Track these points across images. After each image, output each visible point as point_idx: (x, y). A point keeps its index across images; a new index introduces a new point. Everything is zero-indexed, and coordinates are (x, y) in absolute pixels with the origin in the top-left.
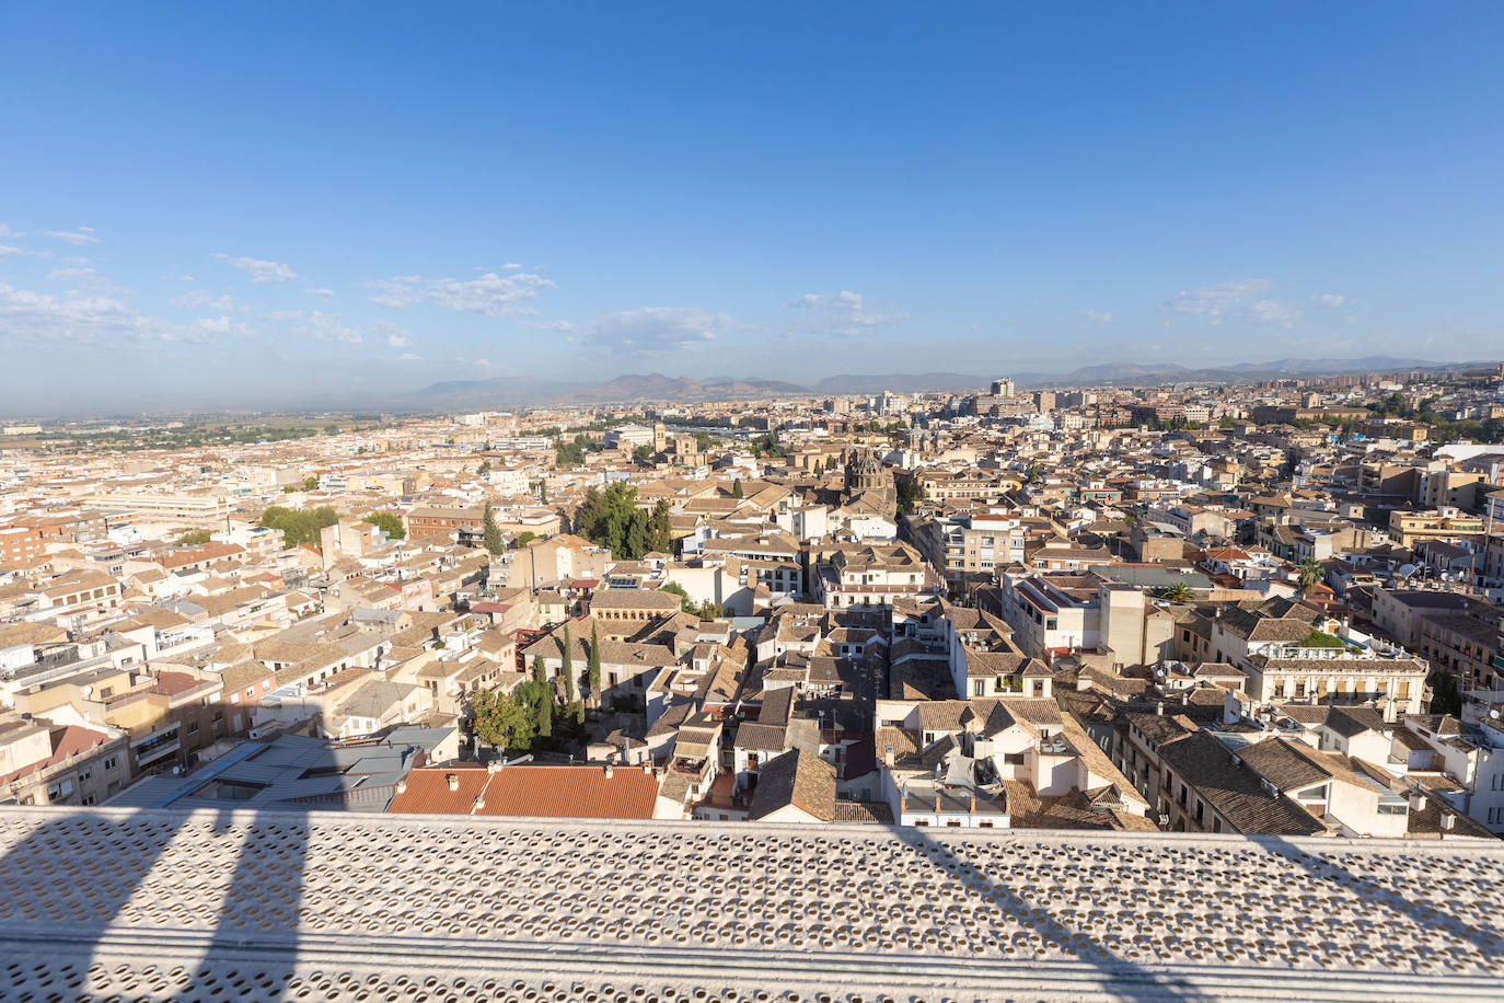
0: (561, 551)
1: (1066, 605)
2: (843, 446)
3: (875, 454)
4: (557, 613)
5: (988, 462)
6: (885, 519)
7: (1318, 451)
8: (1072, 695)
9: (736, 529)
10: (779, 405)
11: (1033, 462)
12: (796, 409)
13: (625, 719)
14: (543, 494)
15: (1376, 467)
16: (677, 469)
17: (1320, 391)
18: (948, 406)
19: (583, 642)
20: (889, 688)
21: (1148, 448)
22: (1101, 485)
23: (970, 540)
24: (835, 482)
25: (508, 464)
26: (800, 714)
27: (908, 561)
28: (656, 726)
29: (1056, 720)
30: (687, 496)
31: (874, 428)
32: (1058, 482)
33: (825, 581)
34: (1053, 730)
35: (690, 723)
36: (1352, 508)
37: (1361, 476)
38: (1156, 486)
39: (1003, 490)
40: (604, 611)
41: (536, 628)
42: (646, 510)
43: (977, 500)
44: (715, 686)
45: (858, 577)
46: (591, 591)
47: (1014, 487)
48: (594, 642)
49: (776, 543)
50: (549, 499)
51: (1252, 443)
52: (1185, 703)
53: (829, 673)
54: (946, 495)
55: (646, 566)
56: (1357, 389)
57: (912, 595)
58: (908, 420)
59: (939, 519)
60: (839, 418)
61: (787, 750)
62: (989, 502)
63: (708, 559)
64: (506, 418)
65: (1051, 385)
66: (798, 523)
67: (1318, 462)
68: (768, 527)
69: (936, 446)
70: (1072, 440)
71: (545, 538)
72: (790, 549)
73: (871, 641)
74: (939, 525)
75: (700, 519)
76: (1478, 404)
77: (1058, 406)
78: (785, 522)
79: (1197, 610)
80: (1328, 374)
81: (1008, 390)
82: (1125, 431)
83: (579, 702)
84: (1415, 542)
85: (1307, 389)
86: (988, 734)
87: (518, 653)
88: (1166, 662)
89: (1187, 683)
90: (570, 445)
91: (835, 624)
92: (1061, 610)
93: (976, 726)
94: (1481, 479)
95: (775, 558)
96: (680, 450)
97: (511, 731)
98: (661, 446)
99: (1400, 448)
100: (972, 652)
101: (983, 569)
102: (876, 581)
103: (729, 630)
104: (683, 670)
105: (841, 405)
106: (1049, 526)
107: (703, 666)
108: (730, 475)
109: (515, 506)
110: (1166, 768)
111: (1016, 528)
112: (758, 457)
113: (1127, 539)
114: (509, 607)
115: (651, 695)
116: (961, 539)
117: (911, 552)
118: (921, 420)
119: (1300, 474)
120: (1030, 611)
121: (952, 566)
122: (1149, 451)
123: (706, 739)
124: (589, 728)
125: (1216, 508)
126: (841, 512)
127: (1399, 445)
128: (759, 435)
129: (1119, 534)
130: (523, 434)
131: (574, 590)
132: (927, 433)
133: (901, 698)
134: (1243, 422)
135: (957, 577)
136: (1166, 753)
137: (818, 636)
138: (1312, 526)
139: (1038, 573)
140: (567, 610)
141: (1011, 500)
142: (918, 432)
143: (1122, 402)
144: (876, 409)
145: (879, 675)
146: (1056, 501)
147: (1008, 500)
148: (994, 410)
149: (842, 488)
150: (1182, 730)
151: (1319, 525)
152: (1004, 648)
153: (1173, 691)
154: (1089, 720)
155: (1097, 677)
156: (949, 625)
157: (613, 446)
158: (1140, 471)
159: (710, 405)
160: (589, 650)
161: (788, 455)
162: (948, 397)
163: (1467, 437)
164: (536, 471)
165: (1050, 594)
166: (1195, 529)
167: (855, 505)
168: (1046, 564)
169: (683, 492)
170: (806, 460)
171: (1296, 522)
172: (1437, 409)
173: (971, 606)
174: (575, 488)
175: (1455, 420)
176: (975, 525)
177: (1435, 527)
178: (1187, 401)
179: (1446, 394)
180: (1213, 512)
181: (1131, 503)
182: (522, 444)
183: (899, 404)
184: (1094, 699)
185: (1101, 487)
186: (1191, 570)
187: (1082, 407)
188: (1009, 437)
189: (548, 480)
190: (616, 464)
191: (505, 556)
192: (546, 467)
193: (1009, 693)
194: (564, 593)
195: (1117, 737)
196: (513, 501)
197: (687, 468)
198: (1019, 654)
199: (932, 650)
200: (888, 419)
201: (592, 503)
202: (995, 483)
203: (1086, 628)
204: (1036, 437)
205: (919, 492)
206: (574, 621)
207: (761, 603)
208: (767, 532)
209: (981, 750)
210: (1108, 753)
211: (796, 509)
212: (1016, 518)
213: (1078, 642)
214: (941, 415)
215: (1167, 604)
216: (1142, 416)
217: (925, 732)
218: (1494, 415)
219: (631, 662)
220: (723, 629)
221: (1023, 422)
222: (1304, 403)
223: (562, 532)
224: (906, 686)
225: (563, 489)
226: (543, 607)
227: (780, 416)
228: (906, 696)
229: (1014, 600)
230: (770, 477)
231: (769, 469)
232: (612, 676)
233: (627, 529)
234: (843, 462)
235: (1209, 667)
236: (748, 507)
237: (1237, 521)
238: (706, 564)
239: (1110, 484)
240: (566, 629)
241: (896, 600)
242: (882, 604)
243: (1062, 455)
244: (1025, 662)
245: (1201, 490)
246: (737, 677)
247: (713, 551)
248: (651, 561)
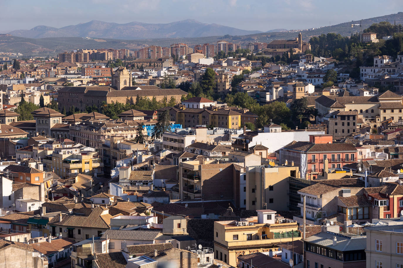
7: (135, 147)
15: (195, 164)
17: (131, 67)
36: (176, 222)
37: (181, 178)
51: (60, 140)
56: (169, 63)
67: (135, 162)
76: (284, 81)
80: (138, 43)
84: (240, 258)
85: (116, 63)
94: (293, 173)
99: (217, 140)
119: (116, 180)
125: (21, 238)
127: (216, 136)
134: (43, 111)
138: (134, 251)
151: (142, 250)
163: (277, 123)
171: (117, 249)
172: (249, 88)
175: (265, 102)
177: (257, 237)
179: (255, 70)
180: (18, 245)
218: (299, 95)
222: (114, 83)
237: (49, 255)
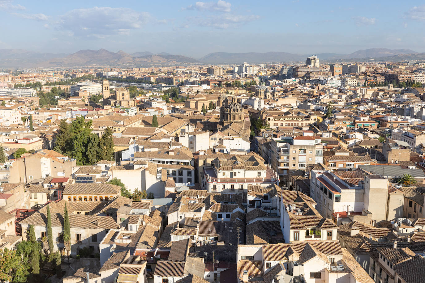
0: (44, 160)
1: (346, 188)
2: (219, 95)
3: (238, 100)
4: (42, 199)
5: (303, 106)
6: (244, 139)
8: (348, 239)
9: (154, 145)
10: (180, 70)
11: (329, 105)
12: (190, 72)
13: (87, 261)
14: (31, 124)
16: (117, 109)
18: (281, 72)
19: (59, 216)
20: (245, 238)
21: (393, 98)
22: (367, 119)
23: (293, 151)
24: (214, 117)
25: (7, 106)
26: (193, 254)
27: (257, 164)
28: (106, 264)
29: (339, 253)
30: (124, 126)
31: (238, 85)
32: (343, 117)
33: (208, 177)
34: (337, 258)
35: (128, 262)
38: (397, 120)
39: (312, 122)
40: (72, 197)
41: (28, 208)
42: (98, 134)
43: (297, 128)
44: (142, 240)
45: (228, 173)
46: (63, 184)
47: (318, 120)
48: (66, 216)
49: (178, 154)
50: (35, 128)
52: (409, 241)
53: (210, 230)
54: (279, 125)
55: (98, 168)
57: (259, 184)
58: (257, 80)
59: (275, 139)
60: (217, 78)
61: (185, 276)
62: (304, 129)
63: (137, 164)
64: (4, 76)
65: (340, 60)
66: (192, 142)
68: (174, 144)
69: (274, 96)
70: (351, 93)
71: (33, 152)
72: (187, 158)
73: (235, 211)
74: (275, 143)
75: (132, 140)
77: (344, 73)
78: (184, 141)
79: (417, 189)
81: (316, 63)
82: (381, 88)
83: (57, 253)
86: (301, 262)
87: (17, 224)
88: (399, 219)
89: (410, 230)
90: (48, 94)
91: (214, 201)
92: (343, 191)
93: (295, 257)
95: (178, 163)
96: (119, 97)
97: (14, 272)
98: (107, 95)
100: (293, 216)
101: (300, 168)
102: (238, 176)
103: (150, 206)
104: (122, 231)
105: (218, 71)
106: (337, 143)
107: (135, 228)
108: (151, 113)
109: (13, 132)
110: (397, 277)
111: (319, 144)
112: (167, 102)
113: (380, 150)
114: (10, 195)
115: (103, 246)
116: (287, 151)
117: (259, 158)
118: (265, 80)
120: (326, 191)
121: (282, 166)
122: (393, 100)
123: (137, 271)
124: (64, 268)
126: (218, 135)
128: (168, 88)
129: (376, 147)
130: (16, 86)
131: (52, 184)
132: (269, 88)
133: (252, 243)
135: (285, 173)
136: (398, 269)
137: (204, 208)
139: (331, 170)
140: (48, 197)
141: (316, 127)
142: (263, 88)
143: (380, 71)
144: (239, 73)
145: (239, 230)
146: (342, 128)
147: (315, 128)
148: (308, 75)
149: (218, 121)
150: (406, 256)
152: (311, 213)
153: (403, 235)
154: (357, 252)
155: (362, 228)
156: (280, 201)
157: (76, 95)
158: (389, 111)
159: (138, 69)
160: (63, 221)
161: (186, 101)
162: (281, 66)
164: (26, 110)
165: (337, 182)
166: (417, 144)
167: (226, 131)
168: (335, 165)
169: (121, 123)
170: (196, 104)
173: (292, 189)
174: (52, 121)
176: (296, 142)
178: (415, 71)
181: (383, 129)
182: (16, 93)
183: (252, 71)
184: (360, 240)
185: (367, 120)
186: (414, 167)
187: (357, 74)
188: (315, 91)
189: (34, 115)
190: (78, 106)
191: (7, 163)
192: (32, 107)
193: (313, 238)
194: (46, 186)
195: (372, 261)
196: (11, 129)
197: (123, 109)
198: (319, 216)
199: (270, 215)
200: (245, 80)
201: (63, 130)
202: (307, 118)
203: (356, 201)
204: (331, 91)
205: (263, 123)
206: (53, 203)
207: (170, 190)
208: (173, 148)
209: (297, 271)
210: (367, 270)
211: (190, 134)
212: (319, 138)
213: (352, 209)
214: (277, 78)
215: (401, 186)
216: (390, 79)
217: (265, 262)
219: (89, 227)
220: (146, 206)
221: (324, 82)
223: (44, 148)
224: (255, 237)
225: (44, 121)
226: (33, 195)
227: (181, 77)
228: (255, 242)
229: (317, 185)
230: (175, 114)
231: (174, 109)
232: (78, 236)
233: (86, 146)
234: (219, 105)
235: (422, 221)
236: (162, 132)
238: (136, 167)
239: (371, 118)
240: (48, 208)
241: (250, 187)
242: (242, 189)
243: (345, 101)
244: (323, 221)
245: (421, 122)
246: (156, 234)
247: (140, 159)
248: (102, 166)
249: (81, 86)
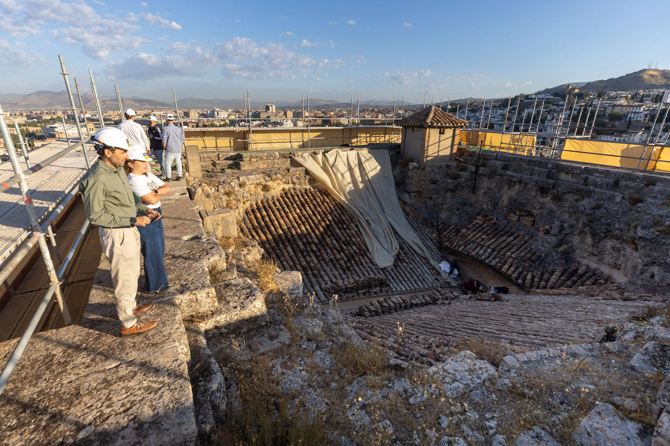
58: (229, 122)
60: (194, 121)
65: (290, 107)
77: (294, 117)
81: (273, 109)
105: (193, 114)
143: (318, 116)
148: (268, 118)
157: (53, 136)
178: (341, 116)
183: (223, 115)
249: (55, 128)
